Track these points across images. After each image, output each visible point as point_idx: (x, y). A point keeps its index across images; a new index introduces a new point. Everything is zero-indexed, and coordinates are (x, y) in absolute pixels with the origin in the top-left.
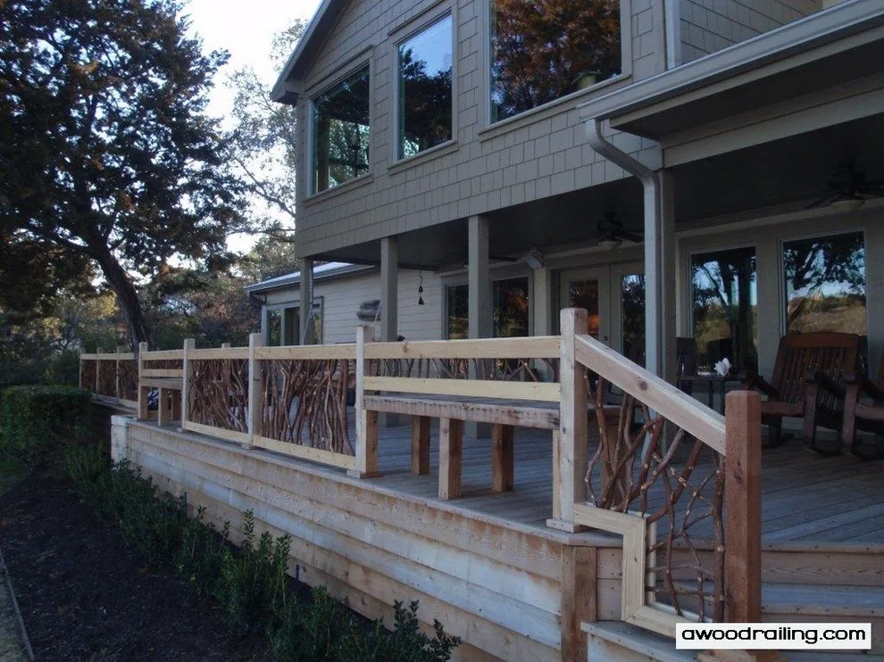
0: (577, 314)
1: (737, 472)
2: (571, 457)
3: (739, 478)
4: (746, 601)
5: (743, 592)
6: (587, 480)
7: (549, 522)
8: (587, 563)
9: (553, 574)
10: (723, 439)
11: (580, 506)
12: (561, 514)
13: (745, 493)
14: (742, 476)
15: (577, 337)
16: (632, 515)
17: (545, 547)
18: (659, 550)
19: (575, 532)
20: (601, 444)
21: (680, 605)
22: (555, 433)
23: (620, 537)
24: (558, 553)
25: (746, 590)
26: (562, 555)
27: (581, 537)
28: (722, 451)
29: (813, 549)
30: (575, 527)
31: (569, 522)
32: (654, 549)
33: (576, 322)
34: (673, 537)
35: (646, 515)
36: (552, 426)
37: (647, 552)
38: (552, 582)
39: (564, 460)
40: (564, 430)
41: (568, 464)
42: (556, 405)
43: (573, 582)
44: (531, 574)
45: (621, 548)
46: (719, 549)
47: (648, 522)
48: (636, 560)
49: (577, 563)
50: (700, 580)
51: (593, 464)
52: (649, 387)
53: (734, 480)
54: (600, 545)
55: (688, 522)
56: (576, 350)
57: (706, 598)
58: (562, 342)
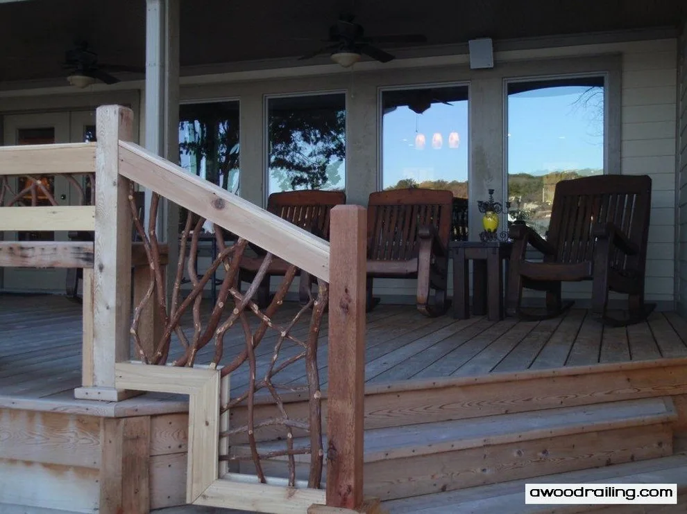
0: (121, 114)
1: (344, 299)
2: (112, 302)
3: (346, 308)
4: (353, 452)
5: (350, 441)
6: (133, 331)
7: (78, 392)
8: (138, 437)
9: (87, 462)
10: (327, 263)
11: (123, 366)
12: (94, 380)
13: (354, 324)
14: (350, 305)
15: (121, 143)
16: (198, 368)
17: (72, 426)
18: (234, 409)
19: (120, 400)
20: (152, 284)
21: (263, 471)
22: (87, 274)
23: (185, 398)
24: (95, 432)
25: (353, 439)
26: (101, 434)
27: (129, 405)
28: (324, 276)
29: (386, 389)
30: (119, 394)
31: (109, 388)
32: (228, 408)
33: (120, 123)
34: (255, 389)
35: (219, 367)
36: (82, 264)
37: (221, 411)
38: (82, 471)
39: (101, 307)
40: (101, 268)
41: (106, 312)
42: (88, 236)
43: (120, 466)
44: (47, 466)
45: (187, 413)
46: (316, 396)
47: (223, 375)
48: (207, 424)
49: (126, 439)
50: (290, 436)
51: (142, 310)
52: (227, 205)
53: (340, 310)
54: (156, 412)
55: (274, 369)
56: (120, 160)
57: (297, 458)
58: (99, 150)
